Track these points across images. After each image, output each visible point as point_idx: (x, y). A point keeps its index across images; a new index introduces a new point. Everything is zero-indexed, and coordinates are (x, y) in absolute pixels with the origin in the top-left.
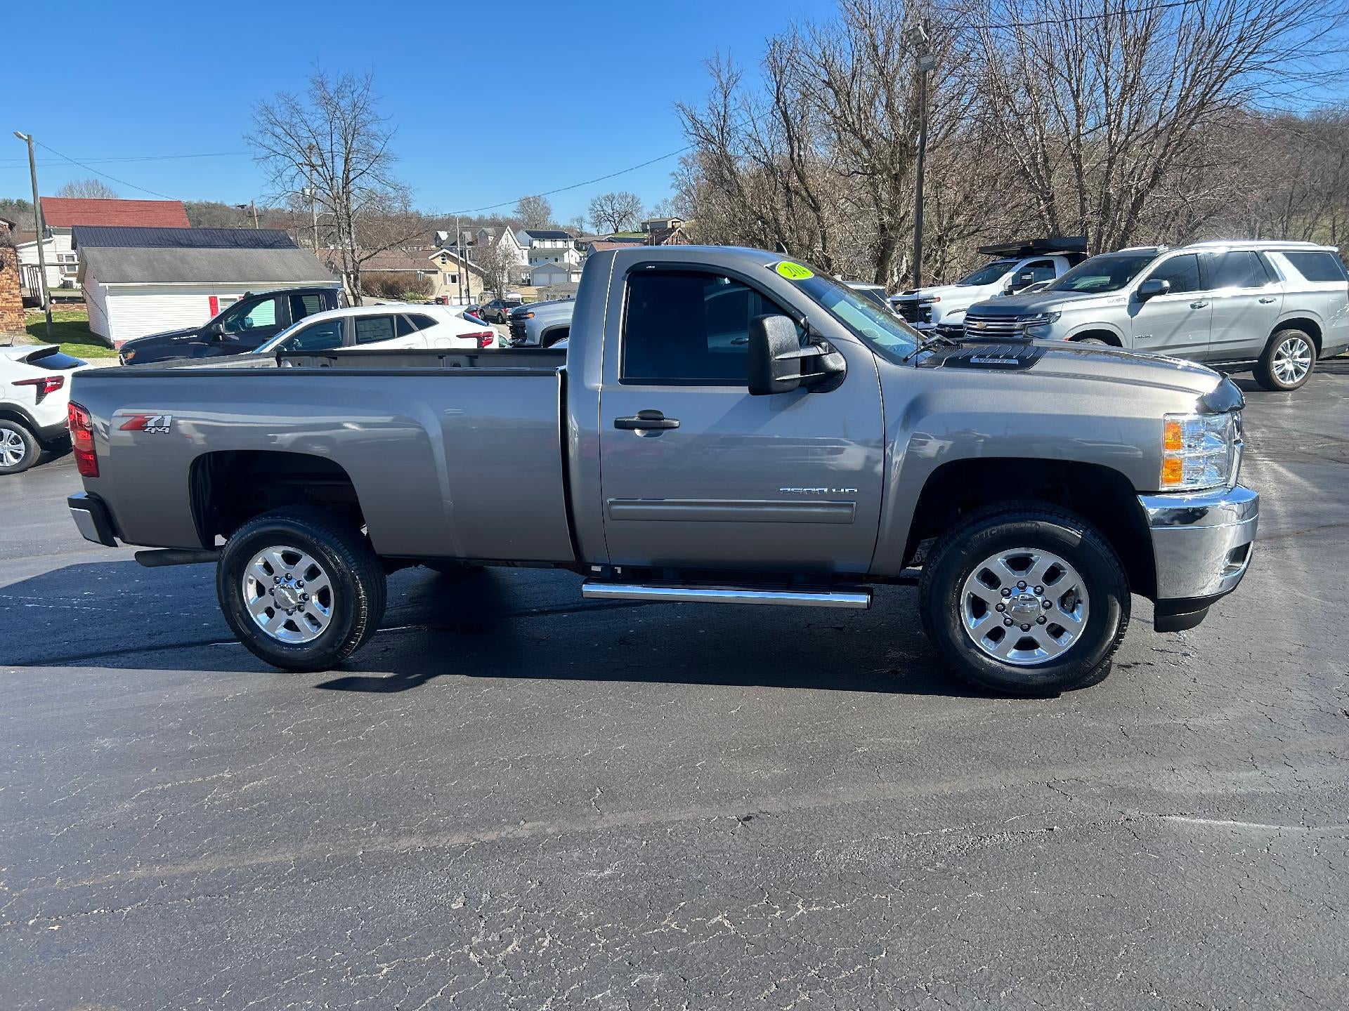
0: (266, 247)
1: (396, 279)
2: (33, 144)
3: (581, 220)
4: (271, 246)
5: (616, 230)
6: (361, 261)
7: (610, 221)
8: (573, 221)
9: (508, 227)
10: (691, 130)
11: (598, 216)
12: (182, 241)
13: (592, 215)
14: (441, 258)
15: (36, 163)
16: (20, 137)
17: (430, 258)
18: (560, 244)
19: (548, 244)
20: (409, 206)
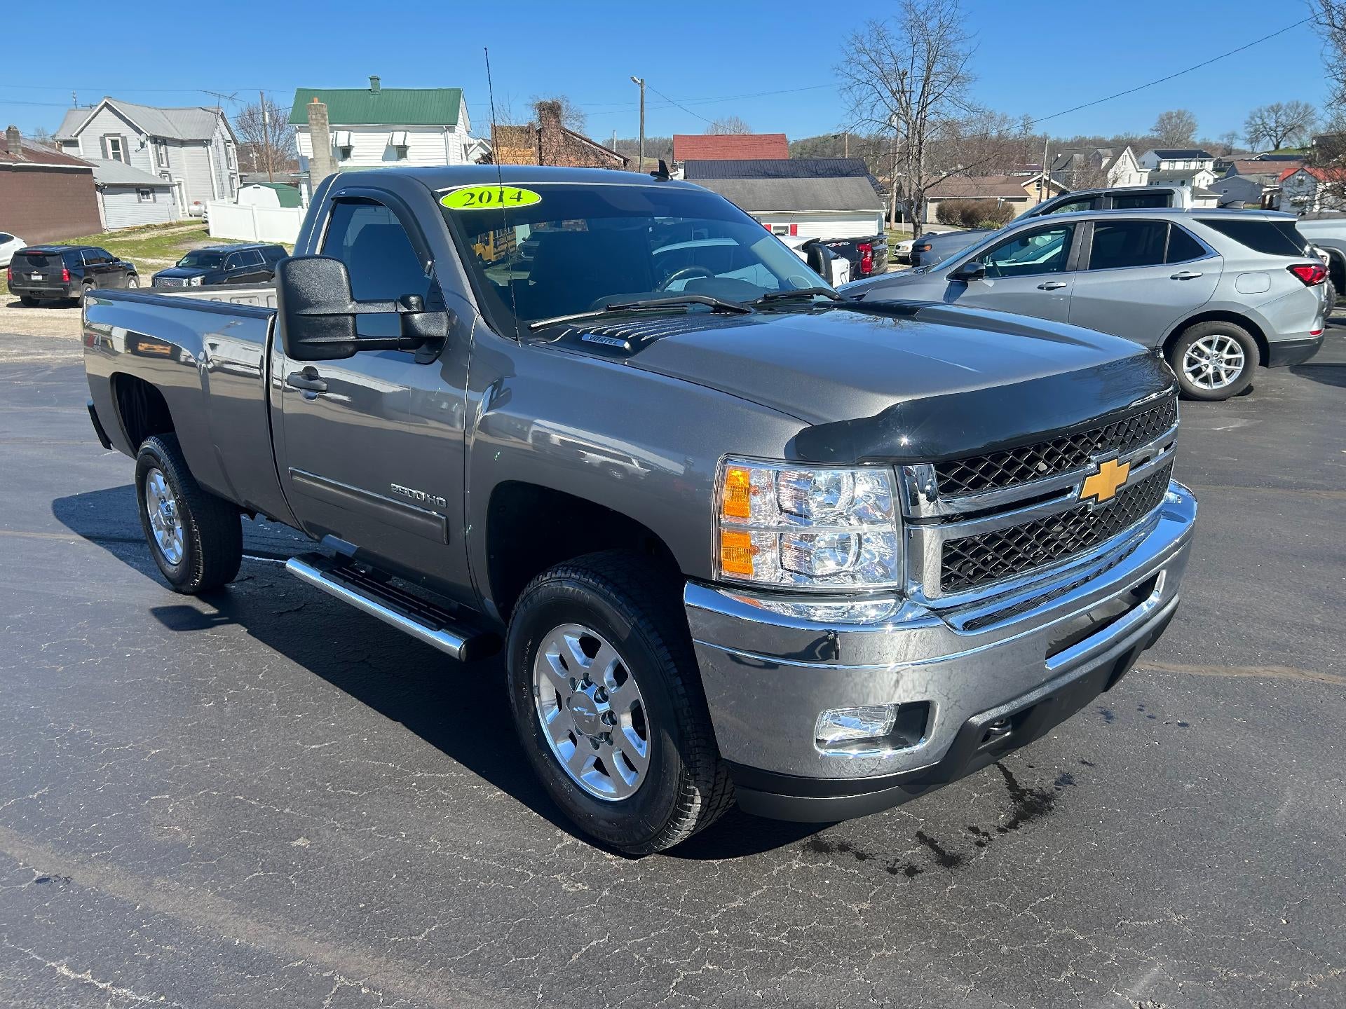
0: (842, 175)
1: (976, 207)
2: (645, 88)
3: (1233, 136)
4: (847, 175)
5: (1277, 147)
6: (926, 188)
7: (1270, 136)
8: (1222, 137)
9: (1129, 148)
10: (1323, 19)
11: (1256, 131)
12: (770, 172)
13: (1248, 129)
14: (1036, 183)
15: (645, 106)
16: (635, 81)
17: (1022, 185)
18: (1194, 165)
19: (1180, 165)
20: (1030, 129)
